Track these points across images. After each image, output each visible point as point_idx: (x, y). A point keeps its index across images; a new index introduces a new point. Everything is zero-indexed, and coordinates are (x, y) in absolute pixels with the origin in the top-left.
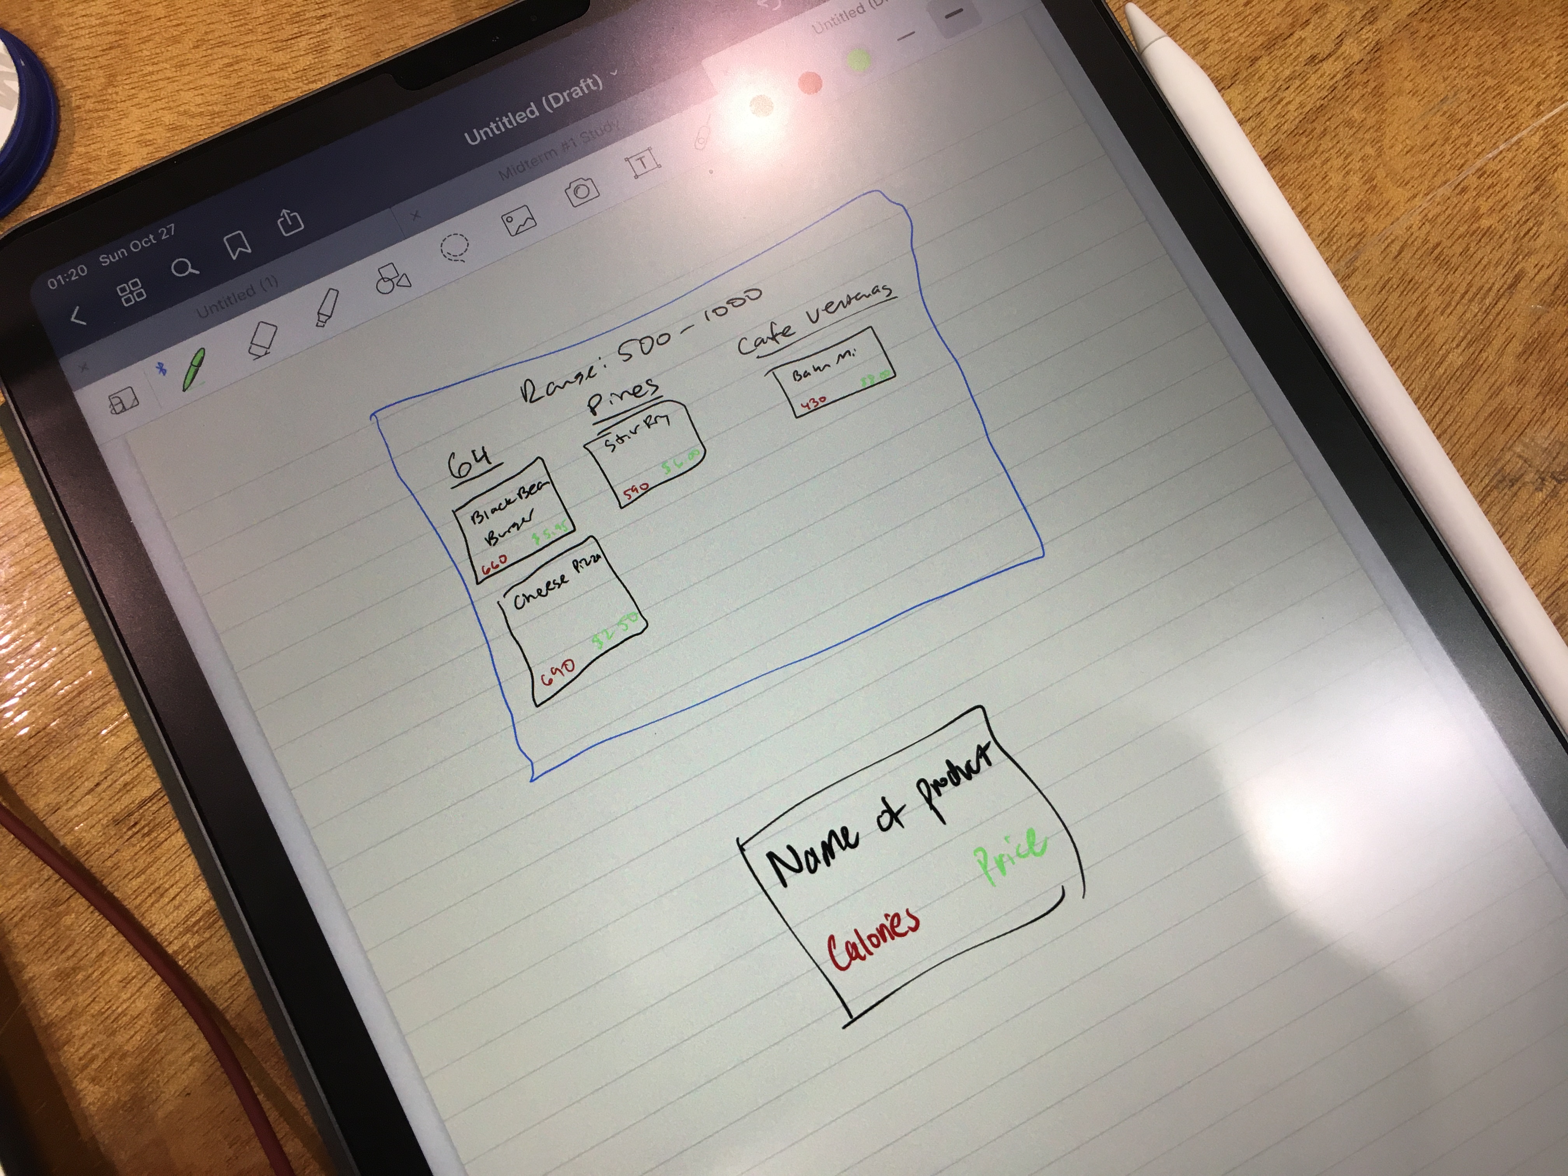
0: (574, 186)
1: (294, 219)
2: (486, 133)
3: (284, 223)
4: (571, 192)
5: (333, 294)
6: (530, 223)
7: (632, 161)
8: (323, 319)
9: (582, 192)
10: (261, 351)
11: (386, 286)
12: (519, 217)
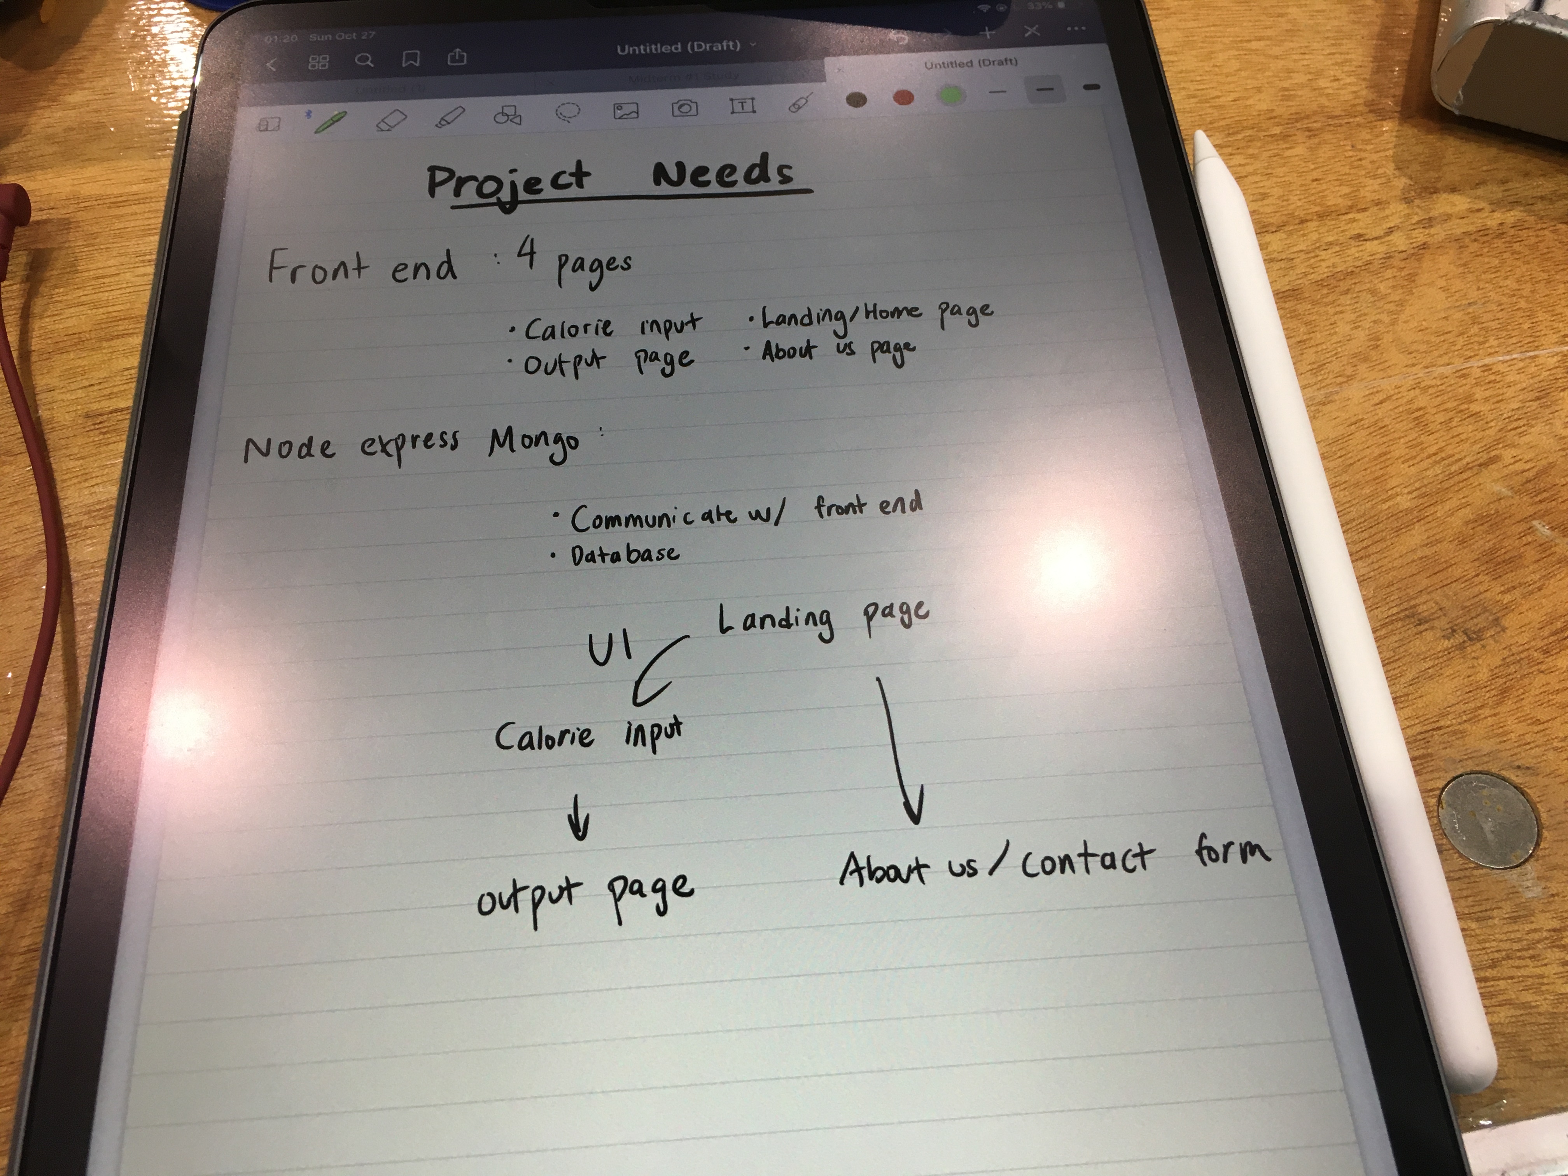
0: (681, 103)
1: (462, 57)
2: (634, 50)
3: (453, 57)
4: (676, 107)
5: (461, 110)
6: (635, 115)
7: (735, 102)
8: (443, 122)
9: (685, 109)
10: (386, 127)
11: (503, 119)
12: (627, 109)
